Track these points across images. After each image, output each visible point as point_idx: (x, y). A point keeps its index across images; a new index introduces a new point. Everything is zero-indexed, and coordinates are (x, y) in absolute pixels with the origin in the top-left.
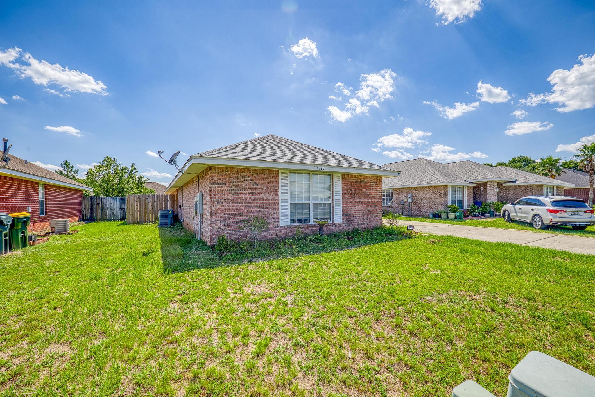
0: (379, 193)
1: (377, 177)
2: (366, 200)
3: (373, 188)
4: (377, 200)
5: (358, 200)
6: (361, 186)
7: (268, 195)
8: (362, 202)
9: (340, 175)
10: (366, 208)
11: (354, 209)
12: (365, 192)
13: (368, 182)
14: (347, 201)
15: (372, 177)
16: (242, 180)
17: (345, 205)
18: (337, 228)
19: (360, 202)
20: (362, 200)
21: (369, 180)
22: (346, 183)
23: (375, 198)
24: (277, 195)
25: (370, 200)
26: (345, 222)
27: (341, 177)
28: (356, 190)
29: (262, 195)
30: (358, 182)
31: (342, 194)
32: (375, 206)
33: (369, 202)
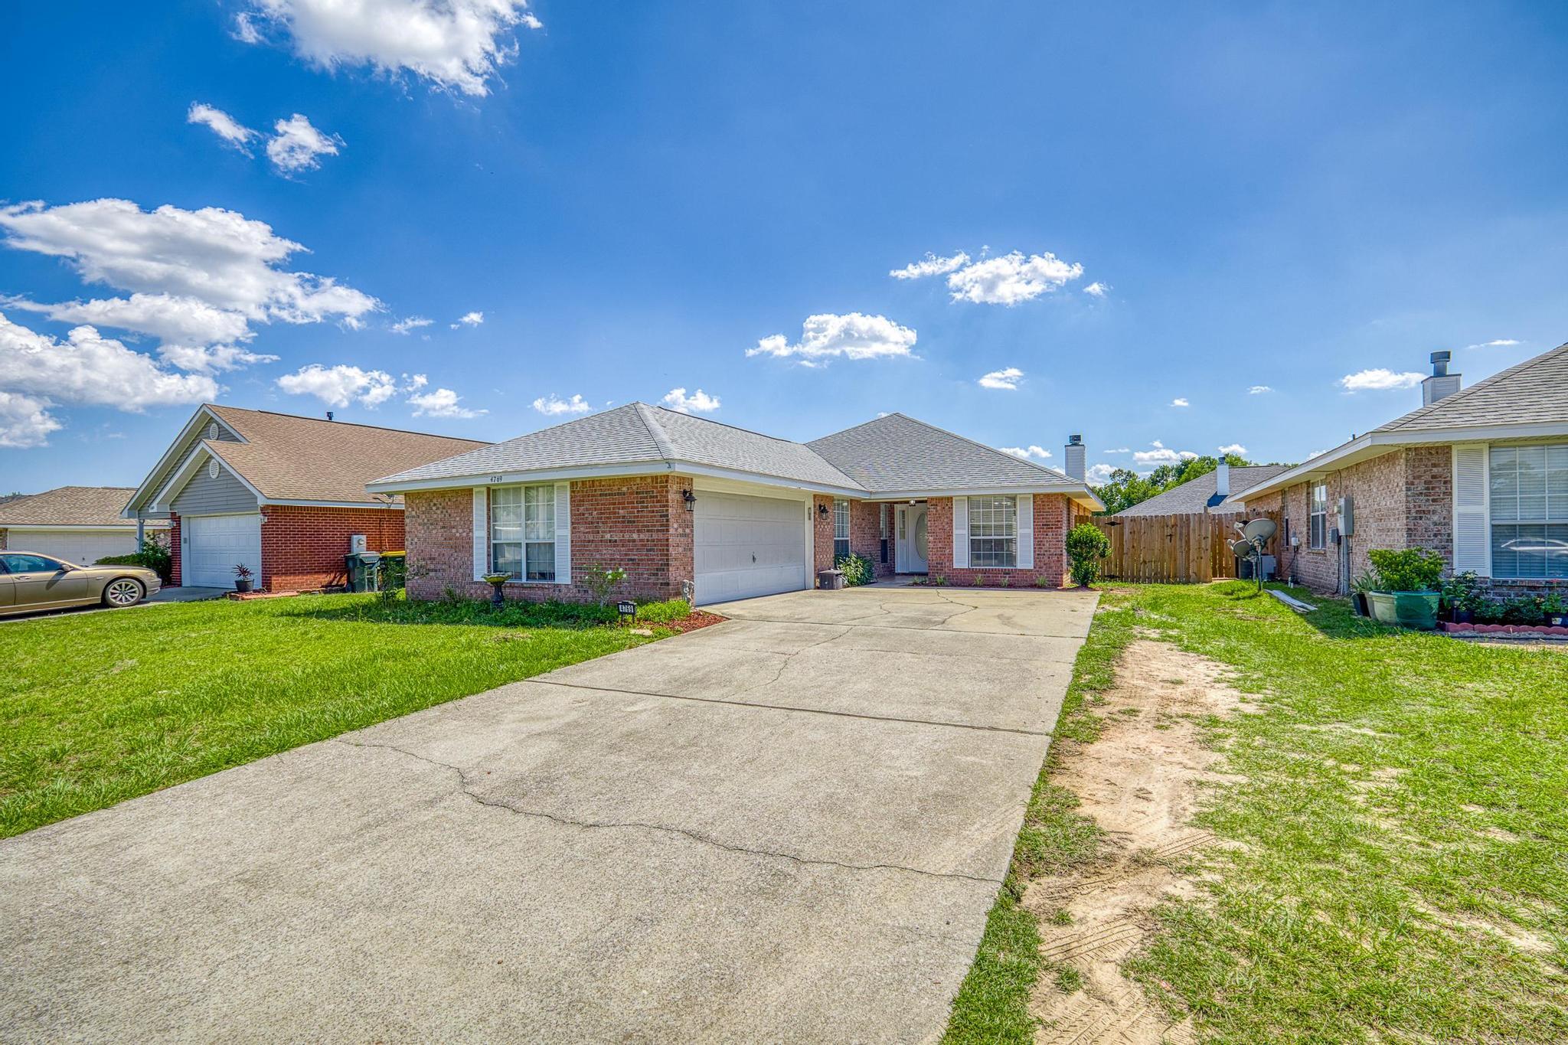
0: (661, 516)
1: (656, 477)
2: (627, 536)
3: (643, 507)
4: (655, 536)
5: (608, 536)
6: (615, 504)
7: (461, 531)
8: (616, 541)
9: (568, 484)
10: (626, 555)
11: (598, 556)
12: (624, 517)
13: (632, 493)
14: (583, 538)
15: (641, 478)
16: (434, 508)
17: (579, 547)
18: (562, 595)
19: (610, 541)
20: (617, 537)
21: (634, 488)
22: (580, 501)
23: (648, 531)
24: (471, 530)
25: (635, 536)
26: (578, 584)
27: (569, 488)
28: (601, 513)
29: (454, 531)
30: (606, 495)
31: (572, 523)
32: (650, 550)
33: (634, 541)
